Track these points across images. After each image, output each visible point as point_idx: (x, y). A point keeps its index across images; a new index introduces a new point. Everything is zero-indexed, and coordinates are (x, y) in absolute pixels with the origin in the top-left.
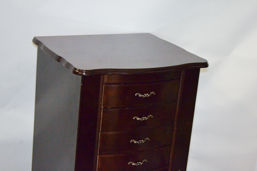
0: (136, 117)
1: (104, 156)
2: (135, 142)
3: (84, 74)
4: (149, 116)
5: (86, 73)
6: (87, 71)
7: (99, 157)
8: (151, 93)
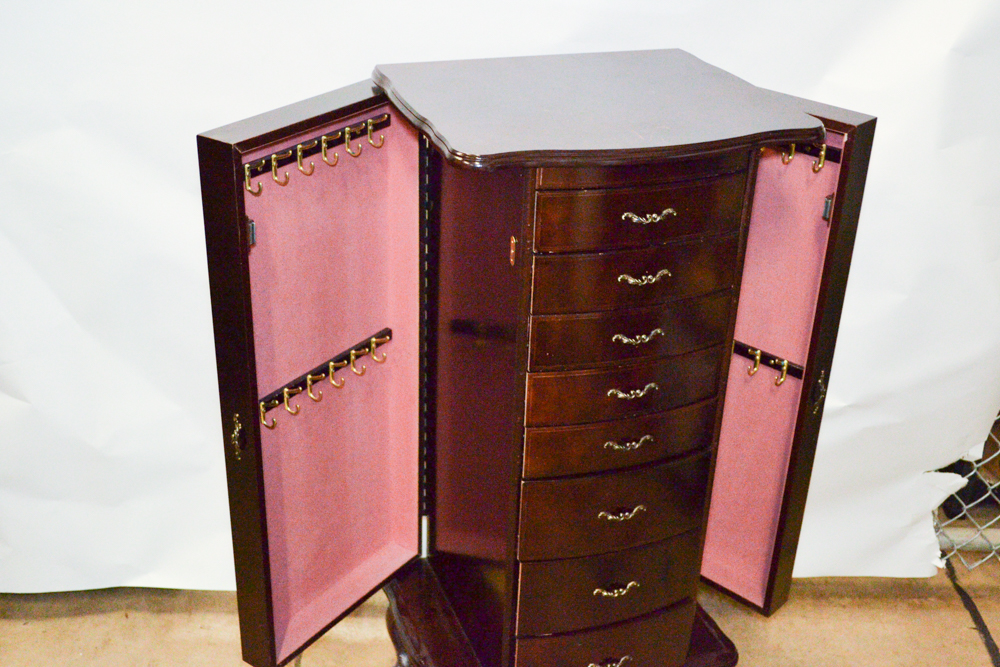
0: (626, 277)
1: (543, 376)
2: (625, 340)
3: (478, 165)
4: (660, 273)
5: (481, 162)
6: (485, 158)
7: (530, 378)
8: (665, 212)
